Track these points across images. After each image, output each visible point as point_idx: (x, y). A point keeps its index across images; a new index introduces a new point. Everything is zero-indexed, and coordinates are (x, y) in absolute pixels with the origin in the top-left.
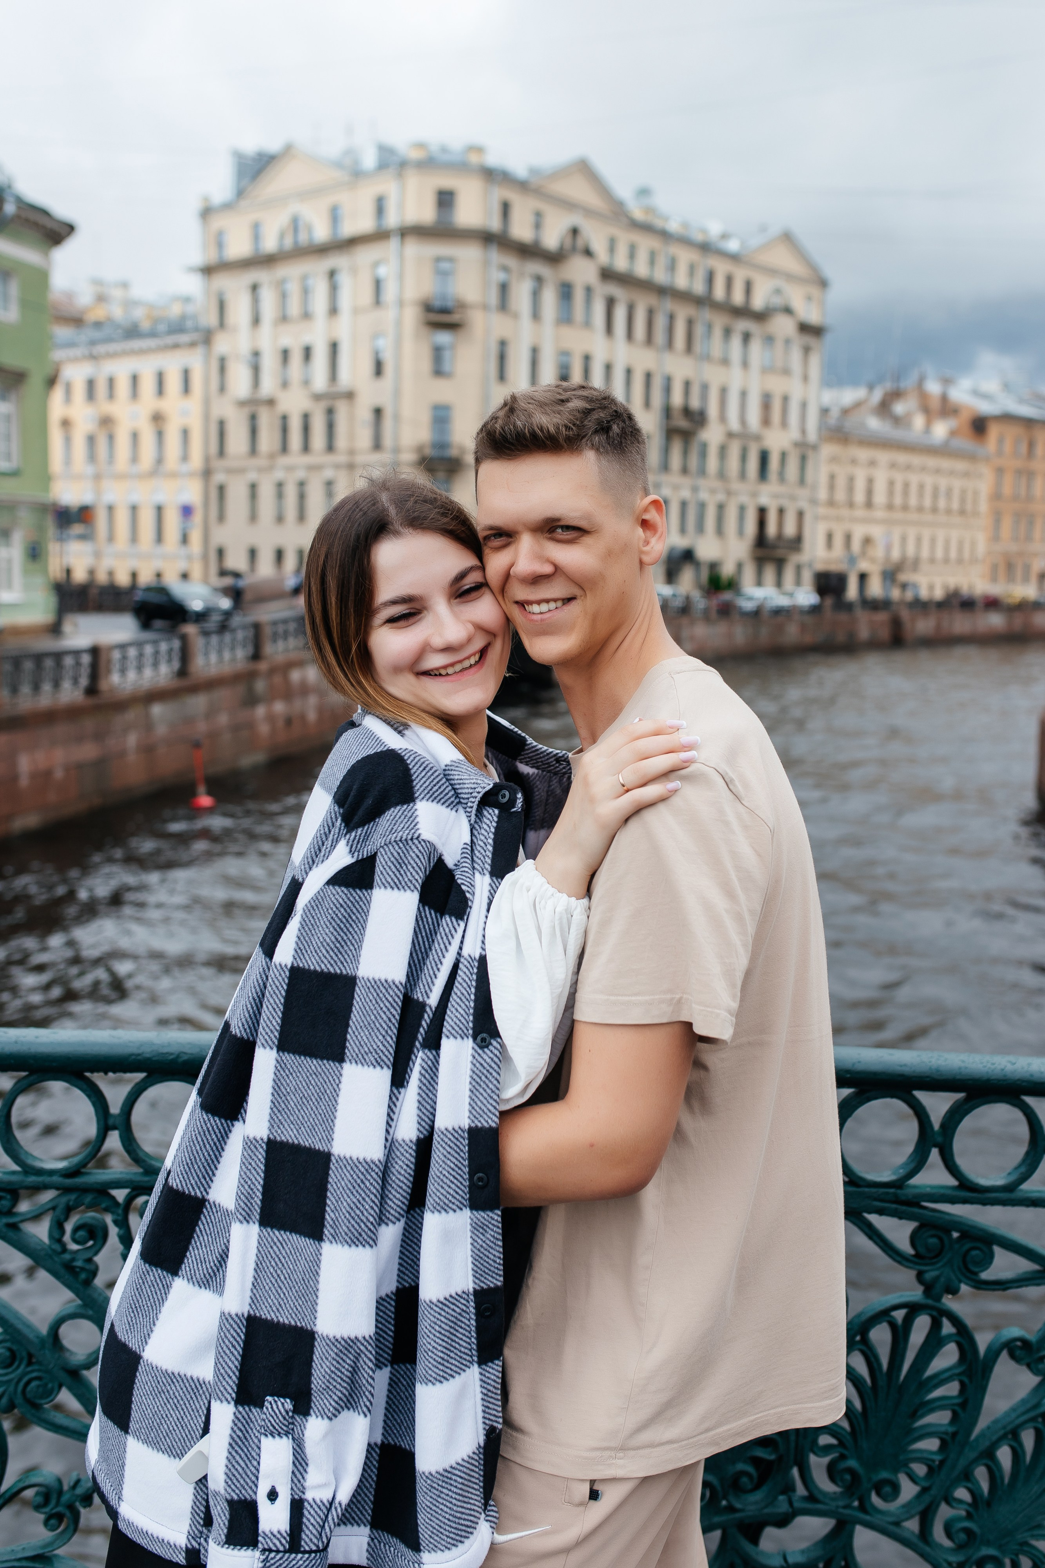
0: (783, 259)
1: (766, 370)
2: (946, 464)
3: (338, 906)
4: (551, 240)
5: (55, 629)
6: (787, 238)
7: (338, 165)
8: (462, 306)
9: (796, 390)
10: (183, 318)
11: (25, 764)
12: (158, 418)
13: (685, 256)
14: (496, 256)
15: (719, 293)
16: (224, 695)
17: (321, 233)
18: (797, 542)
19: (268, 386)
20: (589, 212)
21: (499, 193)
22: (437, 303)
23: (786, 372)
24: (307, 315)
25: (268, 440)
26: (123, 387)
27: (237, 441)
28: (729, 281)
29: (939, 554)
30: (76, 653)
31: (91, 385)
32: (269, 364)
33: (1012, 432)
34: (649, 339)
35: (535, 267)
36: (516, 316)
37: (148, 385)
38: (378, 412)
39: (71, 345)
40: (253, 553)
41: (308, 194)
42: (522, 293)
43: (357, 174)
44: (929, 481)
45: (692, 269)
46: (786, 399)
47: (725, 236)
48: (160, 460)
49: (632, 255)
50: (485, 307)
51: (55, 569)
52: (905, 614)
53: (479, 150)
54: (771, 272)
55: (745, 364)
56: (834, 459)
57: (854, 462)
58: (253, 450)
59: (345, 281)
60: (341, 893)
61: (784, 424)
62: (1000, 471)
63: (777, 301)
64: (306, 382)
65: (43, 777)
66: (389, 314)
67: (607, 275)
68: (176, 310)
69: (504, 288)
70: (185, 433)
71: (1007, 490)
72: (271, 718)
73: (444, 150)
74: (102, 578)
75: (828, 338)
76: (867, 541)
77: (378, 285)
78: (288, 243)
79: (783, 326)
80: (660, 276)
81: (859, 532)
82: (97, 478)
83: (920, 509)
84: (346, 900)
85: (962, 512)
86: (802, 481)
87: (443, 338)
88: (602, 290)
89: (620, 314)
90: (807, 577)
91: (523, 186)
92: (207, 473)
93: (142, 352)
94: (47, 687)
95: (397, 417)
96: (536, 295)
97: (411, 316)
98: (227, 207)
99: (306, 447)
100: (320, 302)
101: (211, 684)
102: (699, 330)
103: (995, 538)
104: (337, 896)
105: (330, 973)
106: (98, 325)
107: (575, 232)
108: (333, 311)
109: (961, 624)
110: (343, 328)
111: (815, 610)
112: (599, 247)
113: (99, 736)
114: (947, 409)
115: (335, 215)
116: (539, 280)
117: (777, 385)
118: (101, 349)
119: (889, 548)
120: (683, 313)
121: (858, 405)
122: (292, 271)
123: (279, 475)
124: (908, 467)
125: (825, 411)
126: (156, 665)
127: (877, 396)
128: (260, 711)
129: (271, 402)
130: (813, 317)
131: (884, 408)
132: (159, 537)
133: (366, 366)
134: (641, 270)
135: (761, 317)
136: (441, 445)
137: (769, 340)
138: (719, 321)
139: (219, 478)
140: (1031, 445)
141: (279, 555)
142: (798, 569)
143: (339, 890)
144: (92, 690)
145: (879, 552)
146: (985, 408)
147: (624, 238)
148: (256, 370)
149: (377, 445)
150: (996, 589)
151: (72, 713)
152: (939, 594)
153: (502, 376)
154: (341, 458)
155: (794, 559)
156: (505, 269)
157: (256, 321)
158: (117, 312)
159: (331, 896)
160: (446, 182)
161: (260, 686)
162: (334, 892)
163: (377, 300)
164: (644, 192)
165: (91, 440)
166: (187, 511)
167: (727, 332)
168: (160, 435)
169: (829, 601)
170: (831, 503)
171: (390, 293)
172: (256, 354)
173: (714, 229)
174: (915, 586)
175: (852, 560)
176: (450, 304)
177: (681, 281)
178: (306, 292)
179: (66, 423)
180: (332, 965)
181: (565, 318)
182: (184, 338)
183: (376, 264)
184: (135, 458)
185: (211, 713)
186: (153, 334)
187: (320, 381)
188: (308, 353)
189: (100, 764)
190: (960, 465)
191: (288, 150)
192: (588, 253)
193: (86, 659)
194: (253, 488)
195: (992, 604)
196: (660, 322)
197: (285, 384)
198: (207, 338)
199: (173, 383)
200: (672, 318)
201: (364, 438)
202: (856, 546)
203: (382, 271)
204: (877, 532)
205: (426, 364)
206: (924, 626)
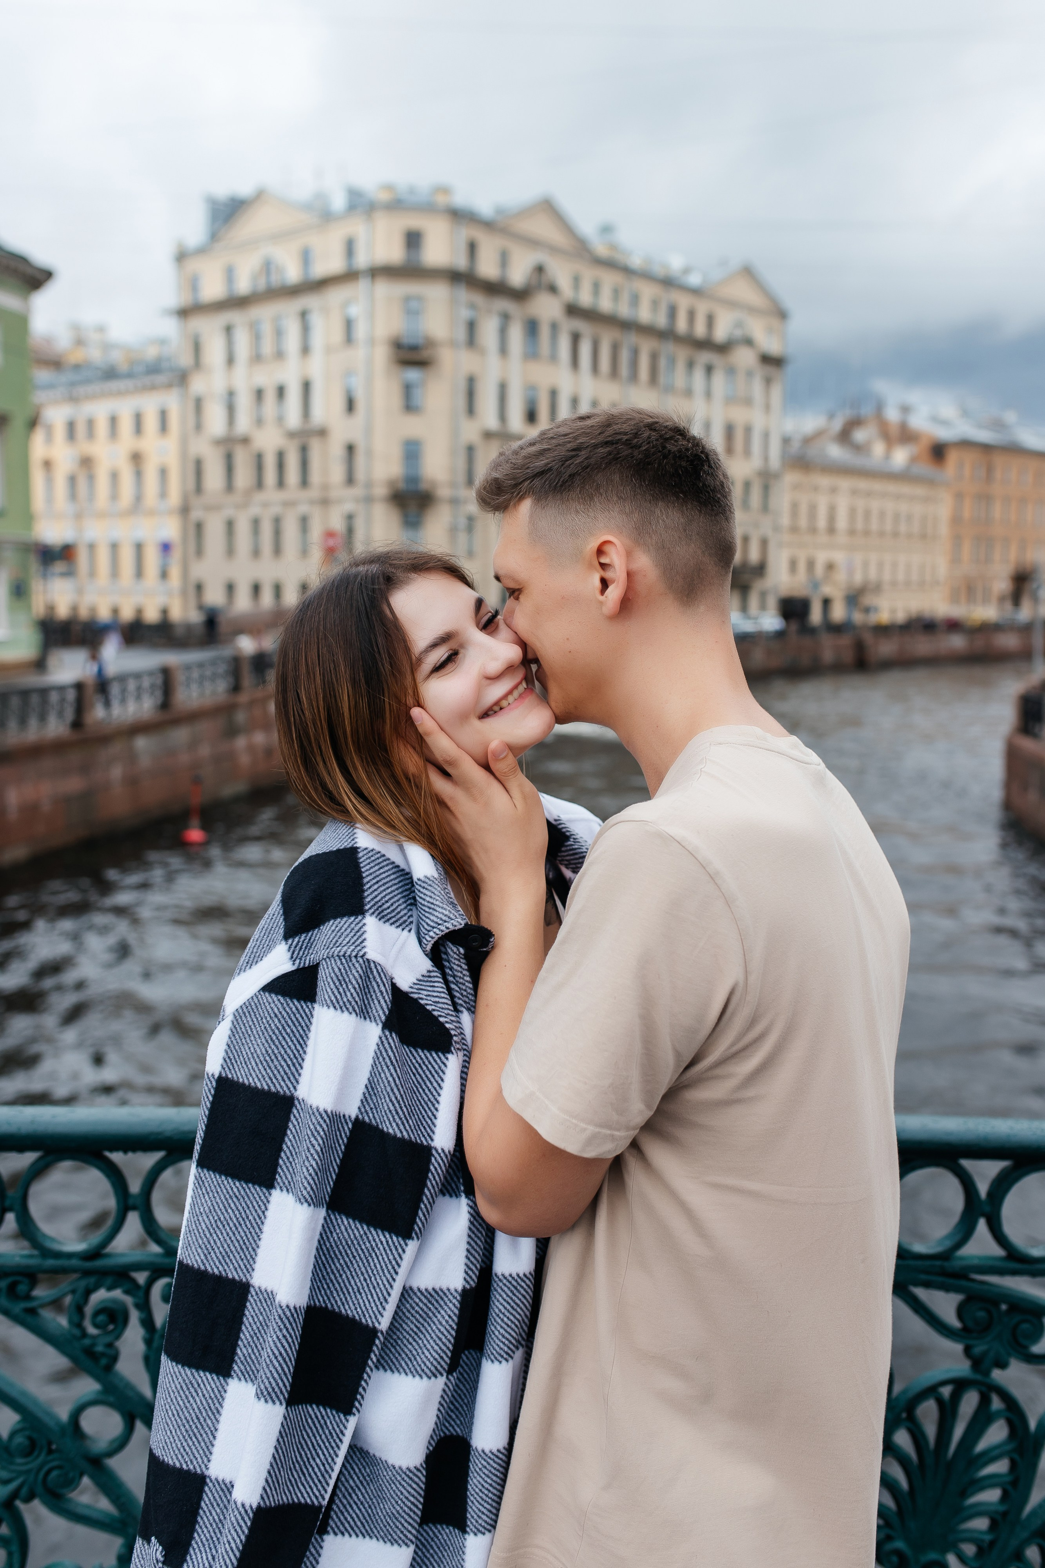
0: (744, 292)
1: (730, 400)
2: (906, 489)
3: (273, 1015)
4: (518, 276)
5: (40, 665)
6: (748, 272)
7: (307, 207)
8: (430, 343)
9: (758, 419)
10: (159, 360)
11: (14, 797)
12: (137, 458)
13: (648, 291)
14: (463, 294)
15: (682, 325)
16: (205, 727)
17: (293, 274)
18: (760, 570)
19: (244, 424)
20: (553, 249)
21: (465, 233)
22: (406, 341)
23: (748, 402)
24: (280, 355)
25: (243, 476)
26: (102, 428)
27: (214, 478)
28: (691, 315)
29: (901, 577)
30: (61, 689)
31: (71, 427)
32: (244, 402)
33: (970, 458)
34: (614, 372)
35: (502, 304)
36: (482, 352)
37: (126, 425)
38: (350, 449)
39: (51, 386)
40: (230, 588)
41: (279, 237)
42: (489, 330)
43: (327, 217)
44: (890, 506)
45: (655, 304)
46: (748, 430)
47: (687, 271)
48: (139, 498)
49: (596, 287)
50: (453, 344)
51: (38, 607)
52: (868, 638)
53: (445, 190)
54: (732, 304)
55: (708, 394)
56: (796, 487)
57: (816, 489)
58: (230, 486)
59: (317, 321)
60: (277, 1002)
61: (747, 452)
62: (959, 497)
63: (738, 333)
64: (280, 419)
65: (31, 810)
66: (359, 353)
67: (573, 310)
68: (152, 353)
69: (471, 327)
70: (163, 473)
71: (967, 514)
72: (251, 749)
73: (412, 190)
74: (84, 613)
75: (790, 370)
76: (830, 567)
77: (349, 325)
78: (262, 285)
79: (744, 358)
80: (624, 311)
81: (822, 558)
82: (79, 516)
83: (882, 534)
84: (281, 1010)
85: (923, 536)
86: (765, 508)
87: (413, 374)
88: (567, 326)
89: (585, 349)
90: (772, 603)
91: (488, 225)
92: (185, 510)
93: (120, 394)
94: (33, 722)
95: (369, 453)
96: (503, 332)
97: (382, 355)
98: (202, 251)
99: (281, 483)
100: (292, 341)
101: (192, 717)
102: (663, 363)
103: (955, 560)
104: (272, 1005)
105: (256, 1088)
106: (77, 367)
107: (540, 269)
108: (306, 350)
109: (923, 646)
110: (316, 367)
111: (780, 635)
112: (564, 282)
113: (85, 769)
114: (906, 436)
115: (306, 257)
116: (506, 318)
117: (739, 415)
118: (81, 390)
119: (851, 571)
120: (646, 346)
121: (818, 434)
122: (265, 313)
123: (255, 510)
124: (869, 494)
125: (786, 441)
126: (138, 697)
127: (837, 425)
128: (241, 742)
129: (245, 441)
130: (773, 347)
131: (844, 436)
132: (139, 572)
133: (339, 403)
134: (606, 304)
135: (723, 349)
136: (413, 479)
137: (731, 371)
138: (682, 354)
139: (196, 514)
140: (990, 470)
141: (256, 589)
142: (763, 595)
143: (275, 999)
144: (77, 724)
145: (841, 577)
146: (944, 434)
147: (589, 274)
148: (231, 409)
149: (350, 480)
150: (957, 611)
151: (58, 747)
152: (901, 617)
153: (471, 409)
154: (314, 493)
155: (758, 586)
156: (472, 306)
157: (230, 360)
158: (95, 355)
159: (267, 1004)
160: (414, 222)
161: (241, 717)
162: (270, 1000)
163: (349, 337)
164: (607, 229)
165: (72, 480)
166: (166, 547)
167: (690, 365)
168: (139, 474)
169: (794, 627)
170: (794, 529)
171: (361, 331)
172: (231, 394)
173: (675, 263)
174: (876, 610)
175: (816, 585)
176: (420, 341)
177: (645, 315)
178: (279, 333)
179: (47, 464)
180: (259, 1080)
181: (531, 354)
182: (160, 379)
183: (346, 304)
184: (114, 496)
185: (193, 744)
186: (130, 375)
187: (293, 419)
188: (281, 391)
189: (86, 798)
190: (919, 491)
191: (260, 196)
192: (553, 289)
193: (71, 695)
194: (230, 525)
195: (953, 626)
196: (625, 356)
197: (259, 422)
198: (182, 378)
199: (151, 423)
200: (635, 353)
201: (337, 473)
202: (819, 570)
203: (355, 311)
204: (839, 557)
205: (396, 400)
206: (886, 648)
